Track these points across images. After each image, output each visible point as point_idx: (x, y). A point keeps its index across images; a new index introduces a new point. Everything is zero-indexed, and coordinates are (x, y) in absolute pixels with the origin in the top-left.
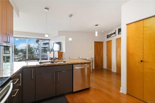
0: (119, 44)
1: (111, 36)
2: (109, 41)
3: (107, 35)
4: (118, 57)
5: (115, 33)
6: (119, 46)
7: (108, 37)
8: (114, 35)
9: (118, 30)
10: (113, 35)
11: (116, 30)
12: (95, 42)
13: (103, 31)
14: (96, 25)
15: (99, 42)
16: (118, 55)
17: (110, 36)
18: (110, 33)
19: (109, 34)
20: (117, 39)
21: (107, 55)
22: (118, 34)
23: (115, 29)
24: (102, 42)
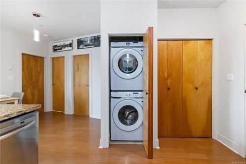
0: (78, 66)
1: (63, 49)
2: (58, 58)
3: (55, 44)
4: (77, 87)
5: (70, 45)
6: (78, 68)
7: (56, 49)
8: (70, 48)
9: (78, 42)
10: (67, 48)
11: (73, 41)
12: (23, 54)
13: (45, 35)
14: (35, 15)
15: (34, 57)
16: (77, 84)
17: (61, 49)
18: (62, 44)
19: (58, 44)
20: (74, 56)
21: (53, 85)
22: (78, 48)
23: (72, 39)
24: (42, 58)
